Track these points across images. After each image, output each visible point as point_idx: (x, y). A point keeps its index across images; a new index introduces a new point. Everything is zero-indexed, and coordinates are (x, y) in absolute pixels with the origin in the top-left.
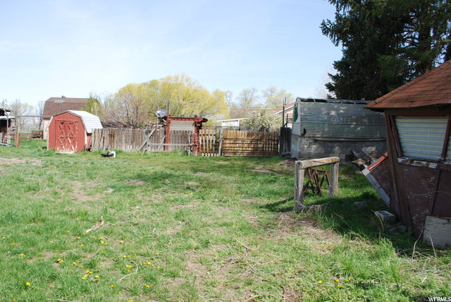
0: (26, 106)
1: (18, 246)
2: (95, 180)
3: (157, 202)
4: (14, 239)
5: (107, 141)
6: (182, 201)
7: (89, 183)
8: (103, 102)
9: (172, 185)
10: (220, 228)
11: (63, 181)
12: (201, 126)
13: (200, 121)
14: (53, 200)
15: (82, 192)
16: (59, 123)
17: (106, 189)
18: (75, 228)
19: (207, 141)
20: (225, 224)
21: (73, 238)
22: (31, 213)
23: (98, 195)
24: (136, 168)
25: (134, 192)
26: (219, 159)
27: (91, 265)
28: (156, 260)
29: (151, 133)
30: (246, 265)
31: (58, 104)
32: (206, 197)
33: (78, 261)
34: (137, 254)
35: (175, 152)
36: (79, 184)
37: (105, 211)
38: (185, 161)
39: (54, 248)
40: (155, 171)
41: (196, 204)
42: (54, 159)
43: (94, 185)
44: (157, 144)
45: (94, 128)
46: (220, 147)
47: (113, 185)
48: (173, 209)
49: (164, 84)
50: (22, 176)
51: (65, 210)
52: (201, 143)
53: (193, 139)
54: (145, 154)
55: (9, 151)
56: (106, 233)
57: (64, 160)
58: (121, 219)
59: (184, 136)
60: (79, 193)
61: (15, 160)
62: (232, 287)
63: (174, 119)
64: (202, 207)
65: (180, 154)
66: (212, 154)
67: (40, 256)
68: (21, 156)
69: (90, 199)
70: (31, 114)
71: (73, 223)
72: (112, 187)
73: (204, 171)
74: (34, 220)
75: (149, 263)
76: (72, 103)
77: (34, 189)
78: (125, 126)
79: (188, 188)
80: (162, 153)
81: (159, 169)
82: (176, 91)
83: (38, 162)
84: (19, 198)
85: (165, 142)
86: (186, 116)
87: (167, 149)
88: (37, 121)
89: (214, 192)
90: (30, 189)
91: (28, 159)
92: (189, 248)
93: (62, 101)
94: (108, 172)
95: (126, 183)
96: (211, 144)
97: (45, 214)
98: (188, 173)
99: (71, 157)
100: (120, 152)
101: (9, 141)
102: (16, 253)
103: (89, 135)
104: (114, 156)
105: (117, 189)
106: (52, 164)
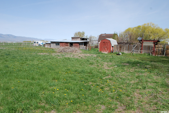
0: (94, 37)
1: (83, 79)
2: (112, 63)
3: (131, 72)
4: (82, 77)
5: (119, 49)
6: (141, 72)
7: (109, 63)
8: (118, 35)
9: (140, 66)
10: (153, 84)
11: (101, 62)
12: (157, 43)
13: (156, 41)
14: (97, 68)
15: (106, 66)
16: (103, 43)
17: (115, 66)
18: (101, 77)
19: (159, 50)
20: (156, 82)
21: (99, 80)
22: (89, 71)
23: (112, 67)
24: (128, 59)
25: (124, 67)
26: (164, 58)
27: (102, 88)
28: (124, 90)
29: (135, 46)
30: (158, 98)
31: (103, 36)
32: (152, 72)
33: (99, 86)
34: (118, 87)
35: (144, 54)
36: (106, 63)
37: (112, 73)
38: (148, 57)
39: (93, 81)
40: (135, 60)
41: (147, 74)
42: (101, 55)
43: (111, 64)
44: (137, 51)
45: (114, 44)
46: (165, 53)
47: (118, 64)
48: (136, 75)
49: (143, 27)
50: (89, 60)
51: (99, 71)
52: (156, 50)
53: (153, 49)
54: (132, 54)
55: (87, 52)
56: (110, 79)
57: (103, 55)
58: (117, 76)
59: (149, 48)
60: (105, 66)
61: (88, 55)
62: (149, 104)
63: (145, 41)
64: (149, 75)
65: (147, 55)
66: (161, 56)
67: (88, 83)
68: (90, 53)
69: (109, 68)
70: (95, 40)
71: (101, 75)
72: (117, 65)
73: (155, 62)
74: (89, 73)
75: (121, 91)
76: (108, 36)
77: (92, 64)
78: (126, 44)
79: (146, 68)
80: (139, 54)
81: (136, 60)
82: (147, 29)
83: (95, 56)
84: (87, 66)
85: (141, 50)
86: (152, 40)
87: (142, 53)
88: (97, 42)
89: (156, 70)
90: (90, 64)
91: (92, 54)
92: (137, 88)
93: (105, 35)
94: (117, 60)
95: (122, 64)
96: (161, 51)
97: (93, 71)
98: (148, 62)
99: (106, 54)
100: (123, 53)
101: (88, 49)
102: (82, 81)
103: (113, 47)
104: (121, 55)
105: (118, 66)
106: (99, 56)
